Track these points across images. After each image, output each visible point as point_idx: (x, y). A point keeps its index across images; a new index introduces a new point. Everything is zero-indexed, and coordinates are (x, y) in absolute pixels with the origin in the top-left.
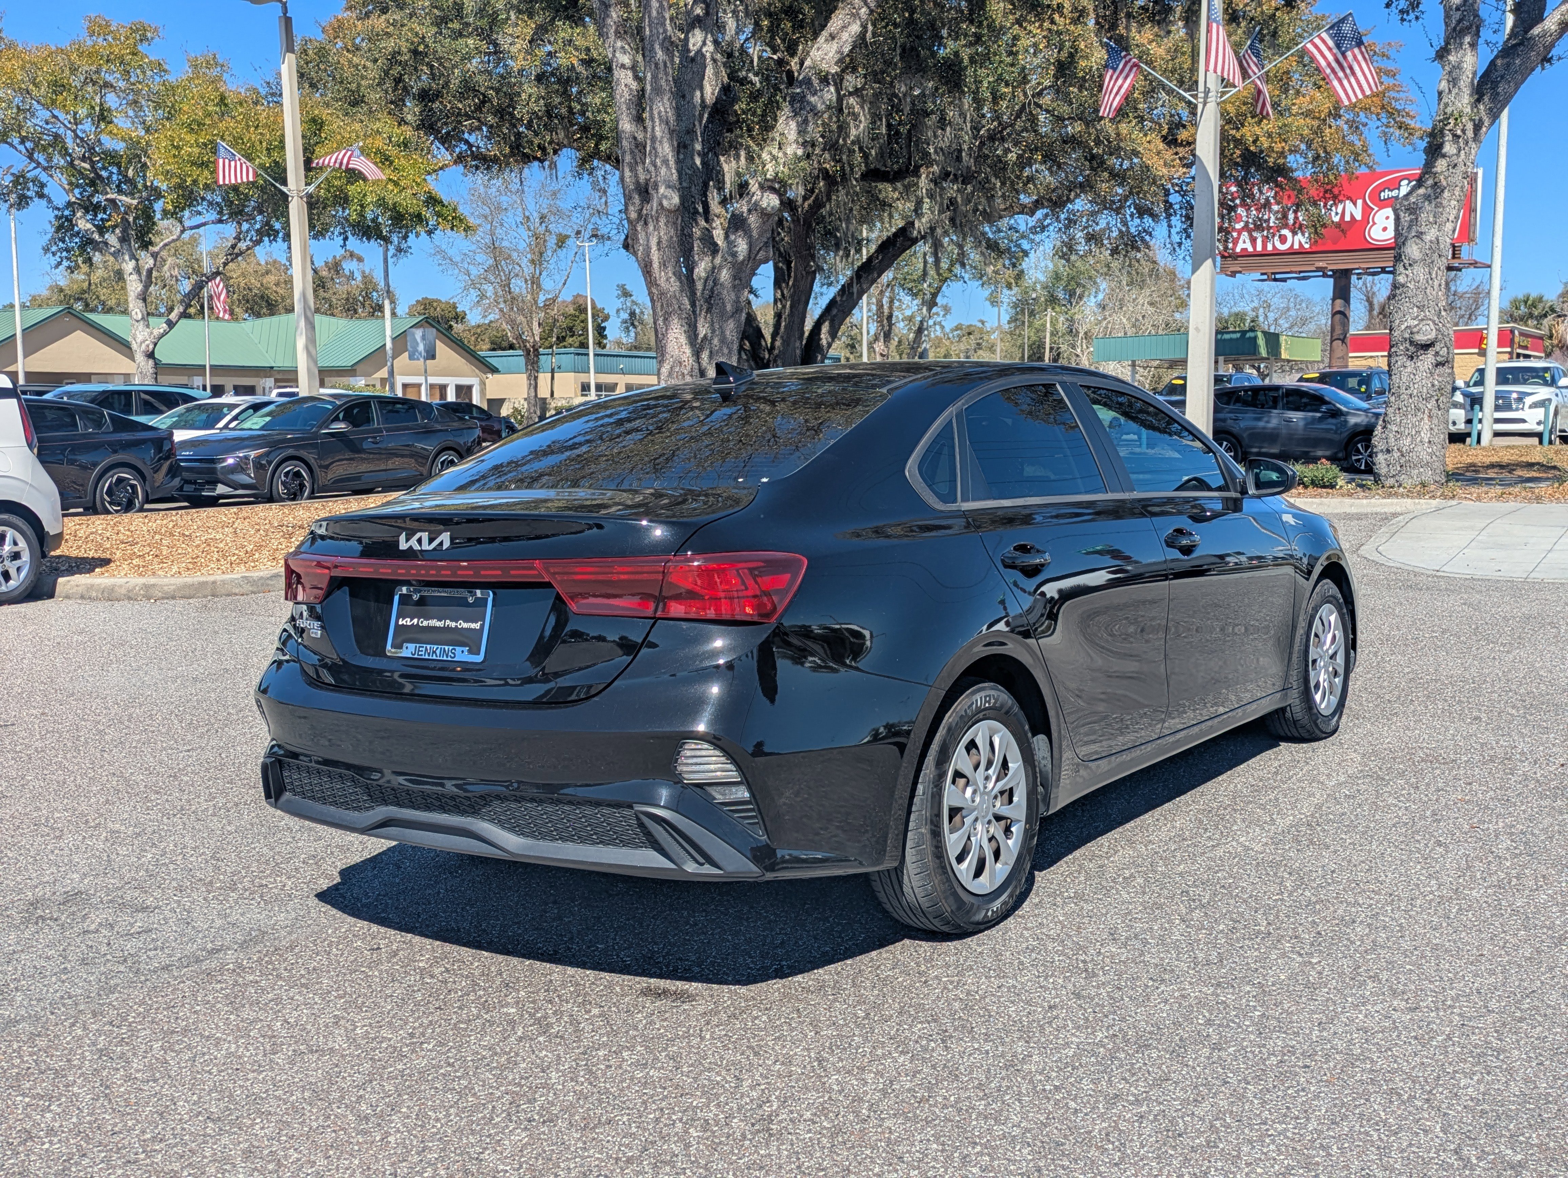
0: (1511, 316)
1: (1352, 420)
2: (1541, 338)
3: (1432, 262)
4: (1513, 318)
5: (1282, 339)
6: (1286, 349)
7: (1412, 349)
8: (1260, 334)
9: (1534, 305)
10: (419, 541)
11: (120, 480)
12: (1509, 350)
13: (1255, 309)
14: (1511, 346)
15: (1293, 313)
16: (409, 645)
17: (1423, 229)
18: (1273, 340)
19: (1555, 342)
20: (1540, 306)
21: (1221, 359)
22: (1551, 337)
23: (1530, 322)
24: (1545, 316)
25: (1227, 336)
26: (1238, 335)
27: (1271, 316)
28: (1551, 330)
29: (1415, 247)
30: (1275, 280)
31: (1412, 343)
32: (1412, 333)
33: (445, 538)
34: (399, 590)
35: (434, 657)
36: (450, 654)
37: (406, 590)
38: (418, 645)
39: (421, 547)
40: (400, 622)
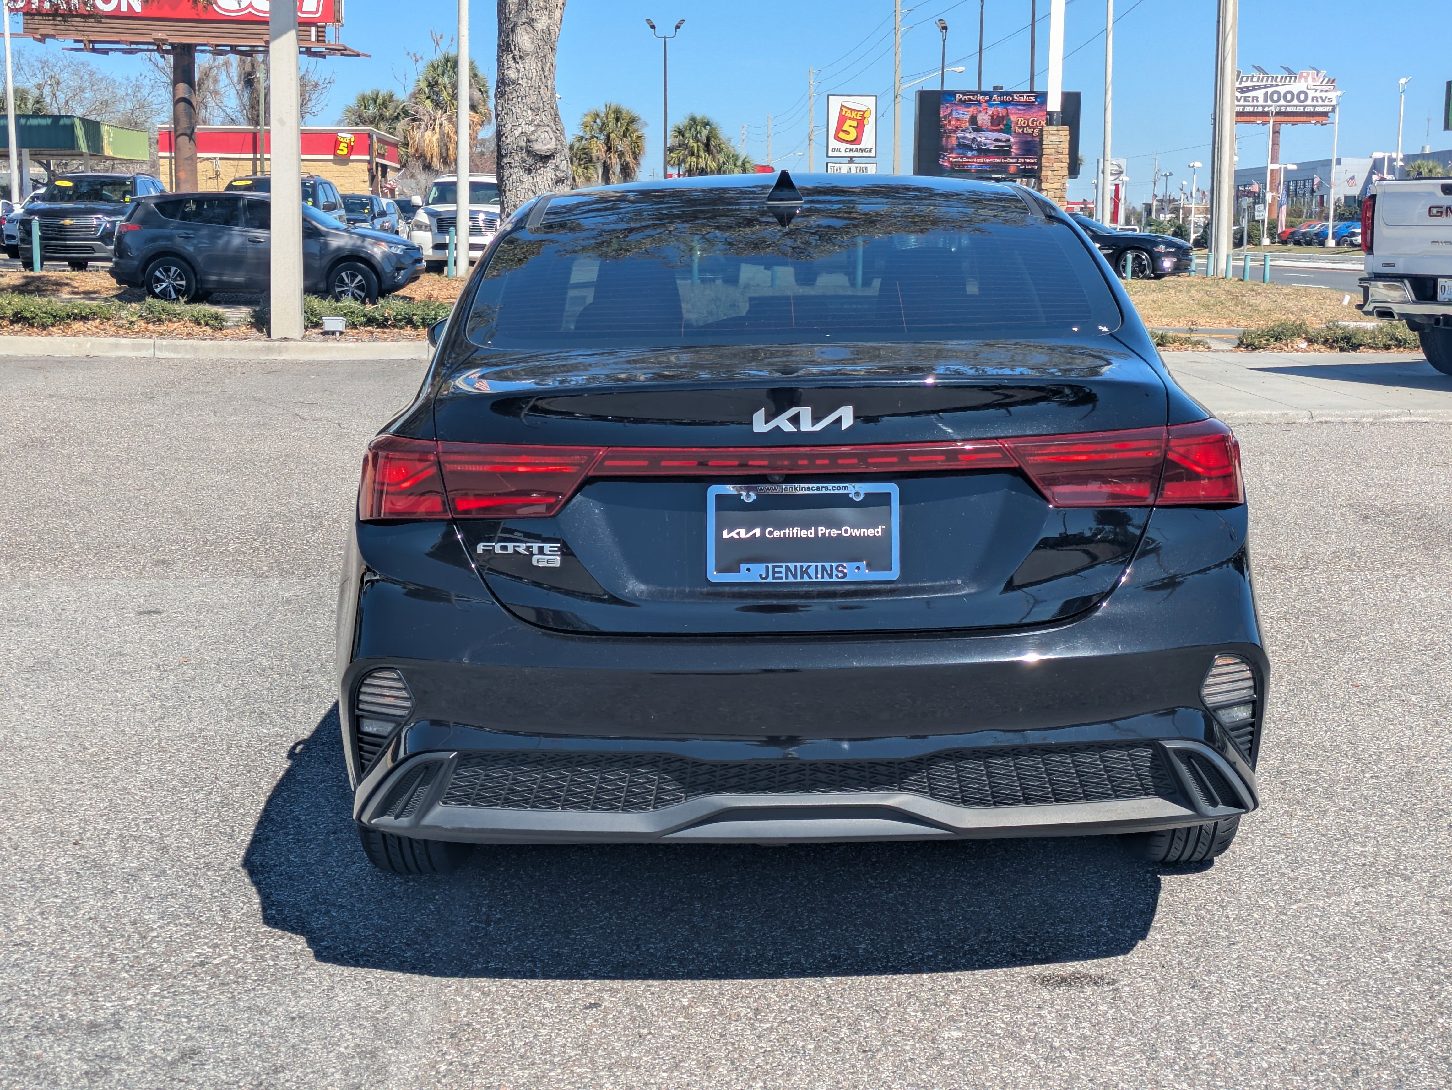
0: (360, 116)
1: (335, 243)
2: (395, 145)
3: (545, 56)
4: (362, 120)
5: (104, 129)
6: (109, 143)
7: (530, 160)
8: (77, 122)
9: (384, 105)
12: (368, 158)
13: (39, 87)
14: (370, 153)
15: (88, 95)
16: (752, 566)
17: (534, 15)
18: (93, 129)
19: (411, 151)
20: (391, 106)
21: (26, 152)
22: (406, 145)
23: (381, 125)
24: (397, 118)
25: (33, 122)
26: (49, 121)
27: (61, 97)
28: (405, 137)
29: (526, 37)
30: (94, 50)
31: (529, 152)
32: (529, 141)
34: (714, 490)
35: (806, 579)
36: (835, 572)
37: (730, 489)
38: (770, 565)
39: (798, 428)
40: (726, 535)
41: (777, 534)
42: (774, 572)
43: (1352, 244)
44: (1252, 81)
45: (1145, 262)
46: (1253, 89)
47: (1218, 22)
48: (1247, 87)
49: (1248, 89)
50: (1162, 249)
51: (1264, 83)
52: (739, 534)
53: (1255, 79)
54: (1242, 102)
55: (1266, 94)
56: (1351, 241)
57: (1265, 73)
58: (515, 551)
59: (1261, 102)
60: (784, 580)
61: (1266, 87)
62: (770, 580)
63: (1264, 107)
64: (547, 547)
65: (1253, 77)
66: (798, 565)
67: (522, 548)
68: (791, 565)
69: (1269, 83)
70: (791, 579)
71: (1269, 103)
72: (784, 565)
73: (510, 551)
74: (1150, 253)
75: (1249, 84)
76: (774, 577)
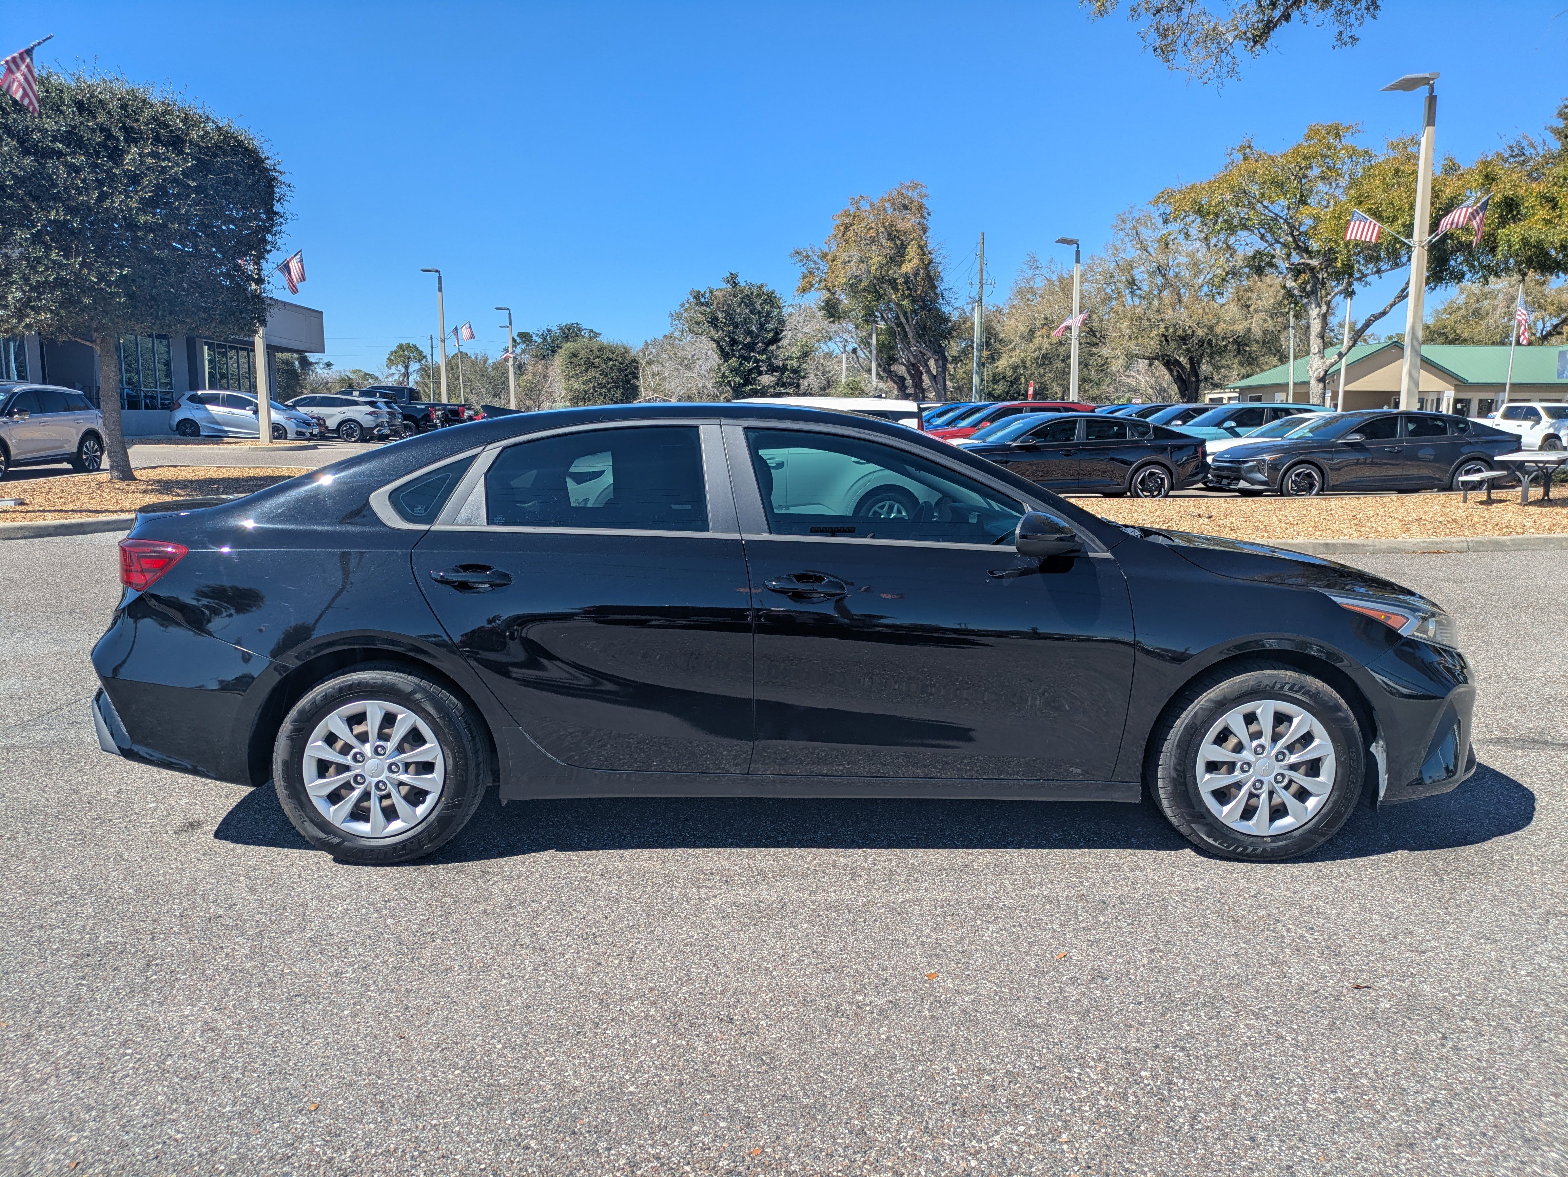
11: (1152, 474)
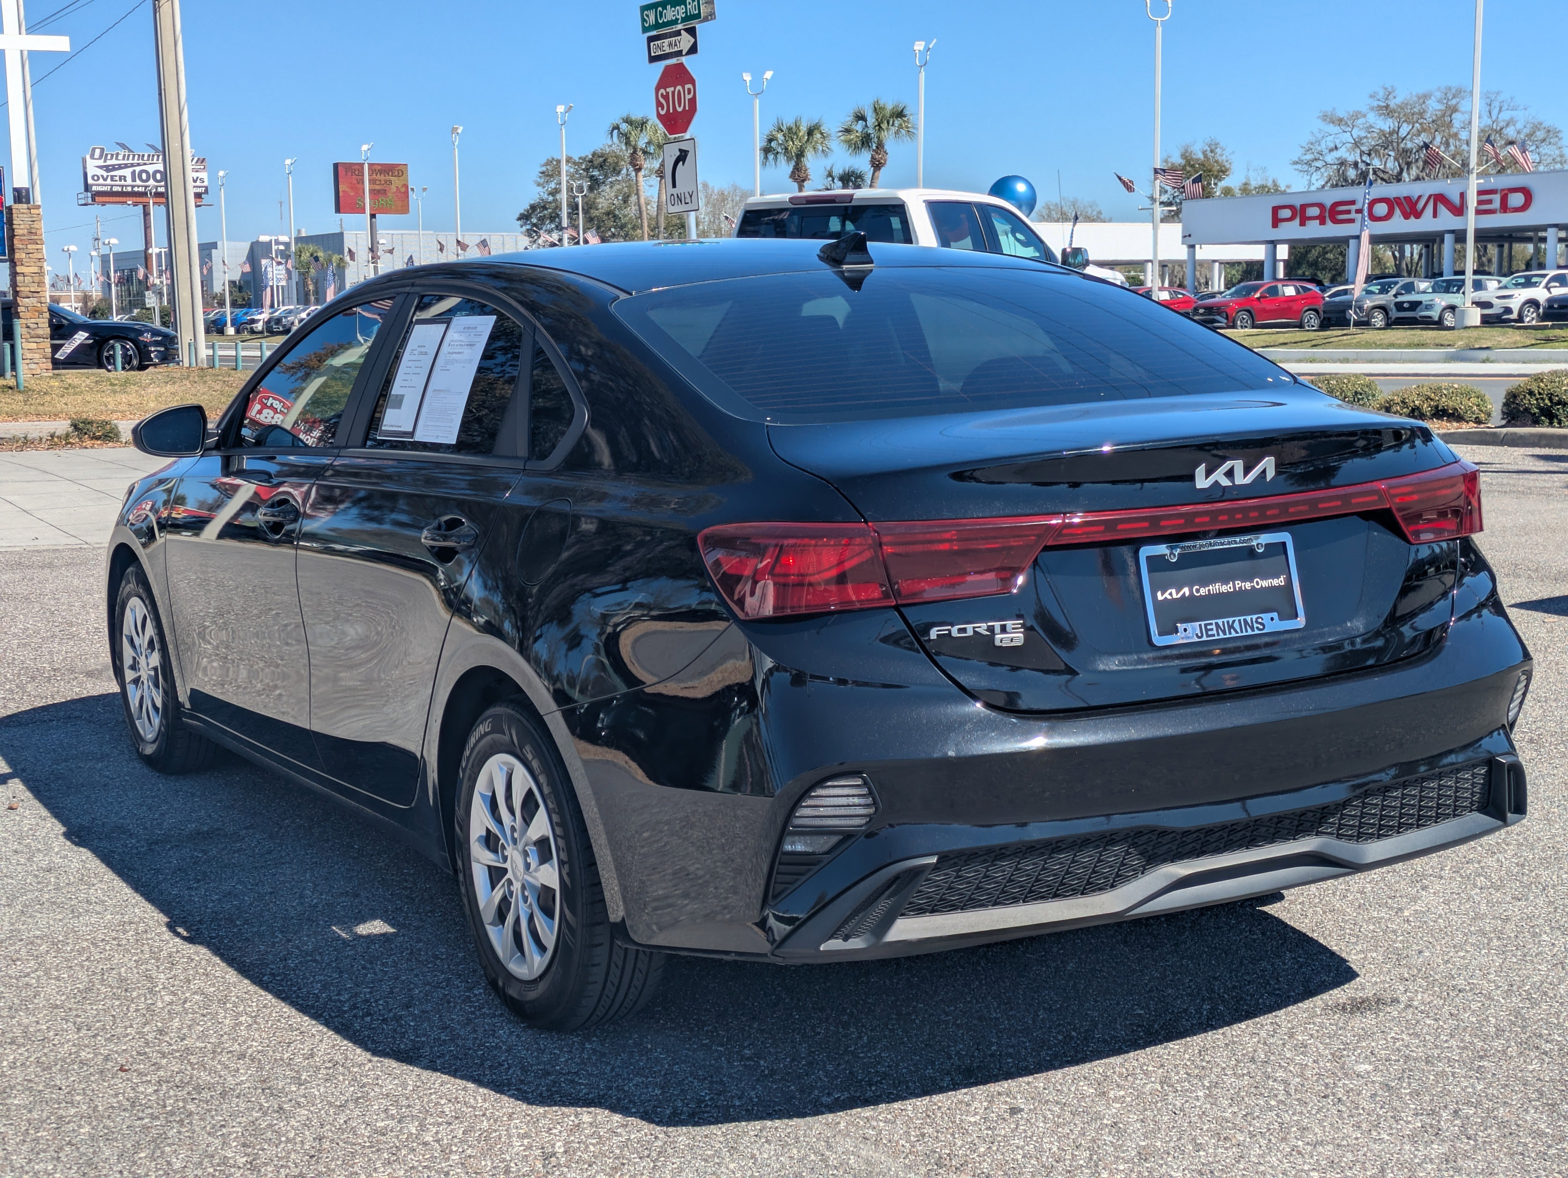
10: (1230, 474)
16: (1189, 626)
33: (1268, 464)
34: (1146, 551)
35: (1234, 634)
36: (1255, 625)
37: (1162, 549)
38: (1203, 623)
39: (1233, 481)
40: (1160, 597)
41: (1203, 591)
42: (1207, 630)
43: (252, 332)
44: (117, 159)
45: (131, 352)
46: (120, 167)
47: (160, 94)
48: (113, 166)
49: (114, 168)
50: (147, 337)
51: (130, 161)
52: (1171, 594)
53: (120, 157)
54: (109, 181)
55: (134, 173)
56: (252, 328)
57: (130, 151)
58: (975, 632)
59: (129, 181)
60: (1216, 637)
61: (132, 165)
62: (1205, 638)
63: (133, 187)
64: (1009, 624)
65: (117, 154)
66: (1225, 620)
67: (982, 628)
68: (1220, 622)
69: (136, 161)
70: (1222, 636)
71: (138, 182)
72: (1213, 622)
73: (970, 633)
74: (135, 342)
75: (114, 162)
76: (1208, 636)
